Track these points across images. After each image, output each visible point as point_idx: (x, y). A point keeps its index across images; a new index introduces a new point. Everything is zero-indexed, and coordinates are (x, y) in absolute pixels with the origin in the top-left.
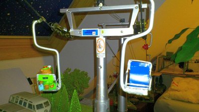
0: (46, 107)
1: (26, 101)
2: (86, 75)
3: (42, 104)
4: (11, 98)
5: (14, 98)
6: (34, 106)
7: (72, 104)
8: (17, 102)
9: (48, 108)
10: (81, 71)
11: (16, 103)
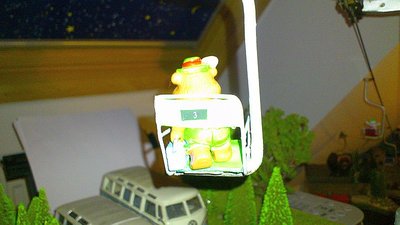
0: (191, 212)
1: (139, 194)
2: (303, 125)
3: (181, 204)
4: (107, 181)
5: (111, 182)
6: (160, 207)
7: (266, 209)
8: (118, 193)
9: (199, 216)
10: (287, 114)
11: (116, 196)
